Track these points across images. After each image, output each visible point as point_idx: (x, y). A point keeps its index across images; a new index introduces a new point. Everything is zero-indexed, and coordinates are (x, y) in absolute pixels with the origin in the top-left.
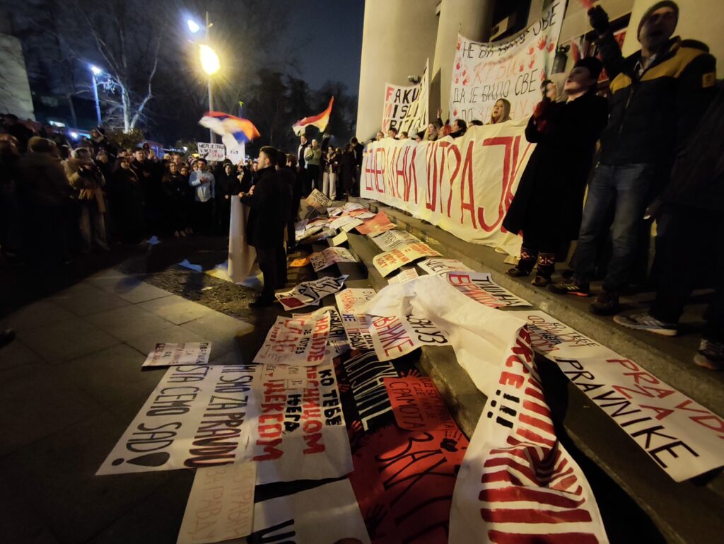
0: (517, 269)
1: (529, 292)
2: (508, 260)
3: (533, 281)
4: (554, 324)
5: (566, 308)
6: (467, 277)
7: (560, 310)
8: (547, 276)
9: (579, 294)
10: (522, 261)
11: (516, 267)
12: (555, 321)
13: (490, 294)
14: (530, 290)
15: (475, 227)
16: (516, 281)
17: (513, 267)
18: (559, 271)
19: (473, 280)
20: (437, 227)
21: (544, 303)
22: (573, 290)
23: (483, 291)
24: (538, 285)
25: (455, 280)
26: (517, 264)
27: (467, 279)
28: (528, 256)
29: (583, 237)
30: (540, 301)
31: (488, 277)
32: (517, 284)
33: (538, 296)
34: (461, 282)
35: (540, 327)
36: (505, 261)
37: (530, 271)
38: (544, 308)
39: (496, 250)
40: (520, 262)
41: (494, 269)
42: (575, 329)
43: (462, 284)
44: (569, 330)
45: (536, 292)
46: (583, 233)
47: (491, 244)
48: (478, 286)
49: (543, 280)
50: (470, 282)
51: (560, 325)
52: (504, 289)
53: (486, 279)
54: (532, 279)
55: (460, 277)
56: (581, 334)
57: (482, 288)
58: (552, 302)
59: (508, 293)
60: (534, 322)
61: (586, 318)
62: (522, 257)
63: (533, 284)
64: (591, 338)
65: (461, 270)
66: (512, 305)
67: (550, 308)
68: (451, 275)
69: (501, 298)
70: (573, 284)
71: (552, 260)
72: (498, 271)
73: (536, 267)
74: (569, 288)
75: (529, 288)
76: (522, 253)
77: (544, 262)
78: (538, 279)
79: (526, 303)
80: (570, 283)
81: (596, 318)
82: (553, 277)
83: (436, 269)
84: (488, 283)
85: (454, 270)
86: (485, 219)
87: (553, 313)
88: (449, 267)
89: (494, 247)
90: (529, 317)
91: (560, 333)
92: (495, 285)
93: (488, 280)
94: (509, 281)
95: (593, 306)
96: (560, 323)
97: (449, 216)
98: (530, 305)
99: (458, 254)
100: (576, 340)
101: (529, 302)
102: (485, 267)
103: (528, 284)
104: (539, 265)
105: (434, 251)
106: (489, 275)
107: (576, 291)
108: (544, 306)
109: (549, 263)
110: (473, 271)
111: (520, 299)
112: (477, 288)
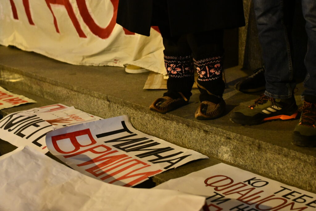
0: (167, 98)
1: (196, 135)
2: (151, 84)
3: (198, 114)
4: (249, 181)
5: (259, 148)
6: (87, 132)
7: (251, 154)
8: (218, 100)
9: (282, 117)
10: (171, 82)
11: (165, 95)
12: (249, 175)
13: (133, 155)
14: (196, 131)
15: (82, 34)
16: (172, 120)
17: (160, 95)
18: (233, 83)
19: (99, 136)
20: (12, 47)
21: (224, 148)
22: (272, 114)
23: (121, 152)
24: (207, 118)
25: (66, 145)
26: (165, 87)
27: (86, 136)
28: (179, 70)
29: (262, 20)
30: (217, 145)
31: (123, 123)
32: (174, 124)
33: (211, 138)
34: (77, 145)
35: (227, 197)
36: (146, 87)
37: (189, 95)
38: (226, 157)
39: (128, 70)
40: (169, 81)
41: (131, 106)
42: (281, 181)
43: (81, 149)
44: (274, 186)
45: (206, 132)
46: (260, 13)
47: (116, 60)
48: (110, 145)
49: (212, 107)
50: (94, 142)
51: (259, 181)
52: (156, 139)
53: (122, 127)
54: (195, 111)
55: (73, 136)
56: (293, 189)
57: (117, 146)
58: (235, 143)
59: (163, 144)
60: (216, 189)
61: (293, 158)
62: (169, 73)
63: (199, 118)
64: (311, 191)
65: (74, 122)
66: (176, 166)
67: (236, 152)
68: (55, 138)
69: (153, 157)
70: (269, 102)
71: (216, 69)
72: (137, 108)
73: (195, 85)
74: (264, 111)
75: (194, 126)
76: (168, 66)
77: (206, 75)
78: (204, 108)
79: (196, 156)
80: (265, 102)
81: (308, 154)
82: (226, 96)
83: (26, 132)
84: (126, 134)
85: (60, 126)
86: (93, 16)
87: (241, 162)
88: (51, 122)
89: (121, 65)
90: (206, 182)
91: (263, 196)
92: (140, 135)
93: (125, 129)
94: (160, 121)
95: (297, 133)
96: (258, 177)
97: (31, 22)
98: (204, 157)
99: (62, 91)
100: (289, 201)
101: (199, 151)
102: (115, 106)
103: (190, 121)
104: (199, 82)
105: (15, 96)
106: (124, 118)
107: (278, 113)
108: (225, 152)
109: (215, 76)
110: (97, 118)
111: (186, 151)
112: (109, 149)
